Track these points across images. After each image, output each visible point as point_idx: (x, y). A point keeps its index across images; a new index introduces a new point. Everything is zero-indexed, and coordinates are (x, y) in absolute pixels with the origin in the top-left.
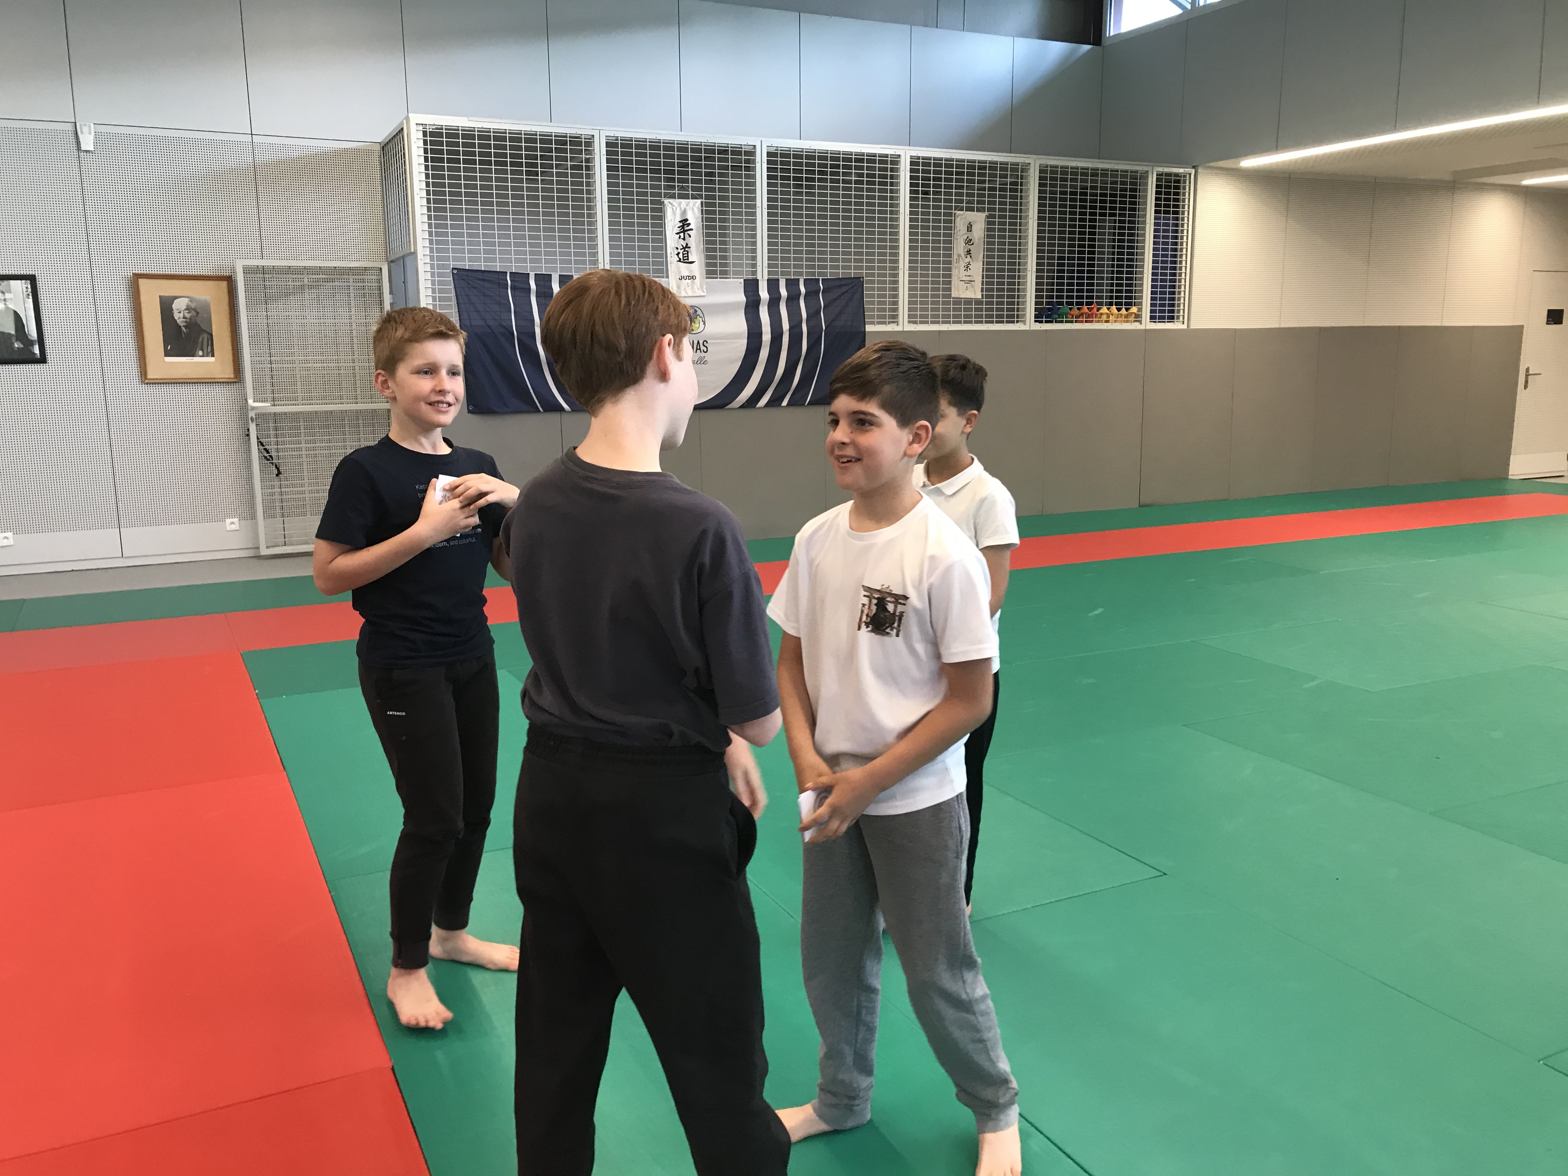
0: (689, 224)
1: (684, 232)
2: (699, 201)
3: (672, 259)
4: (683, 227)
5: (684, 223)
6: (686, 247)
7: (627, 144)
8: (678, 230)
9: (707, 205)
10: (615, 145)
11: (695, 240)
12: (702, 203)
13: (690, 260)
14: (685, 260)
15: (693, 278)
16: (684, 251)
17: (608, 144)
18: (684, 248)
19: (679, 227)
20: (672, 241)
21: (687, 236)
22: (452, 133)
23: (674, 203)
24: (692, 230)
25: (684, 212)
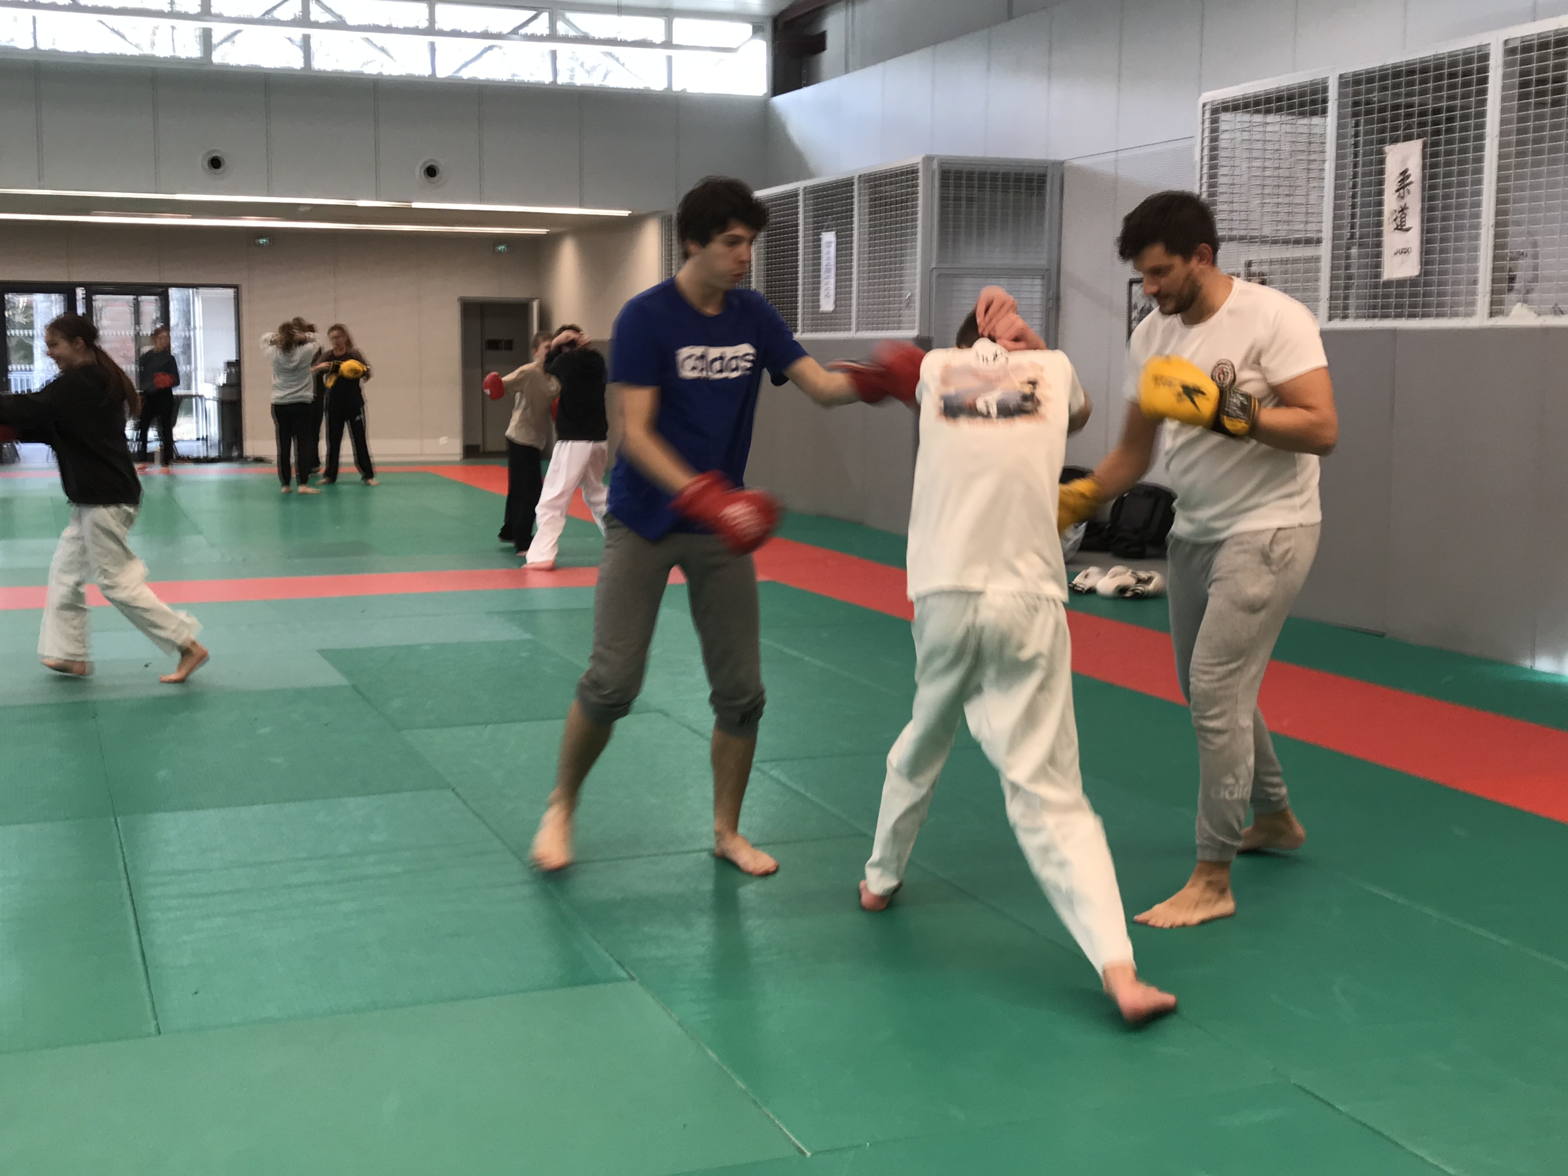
0: (1408, 177)
1: (1403, 188)
2: (1422, 142)
3: (1388, 227)
4: (1402, 180)
5: (1404, 175)
6: (1403, 210)
8: (1396, 188)
9: (1430, 144)
11: (1414, 200)
12: (1424, 143)
13: (1407, 227)
14: (1401, 228)
15: (1405, 251)
16: (1402, 214)
17: (1341, 85)
18: (1402, 210)
19: (1399, 182)
20: (1390, 202)
21: (1406, 192)
23: (1396, 151)
24: (1411, 183)
25: (1404, 161)
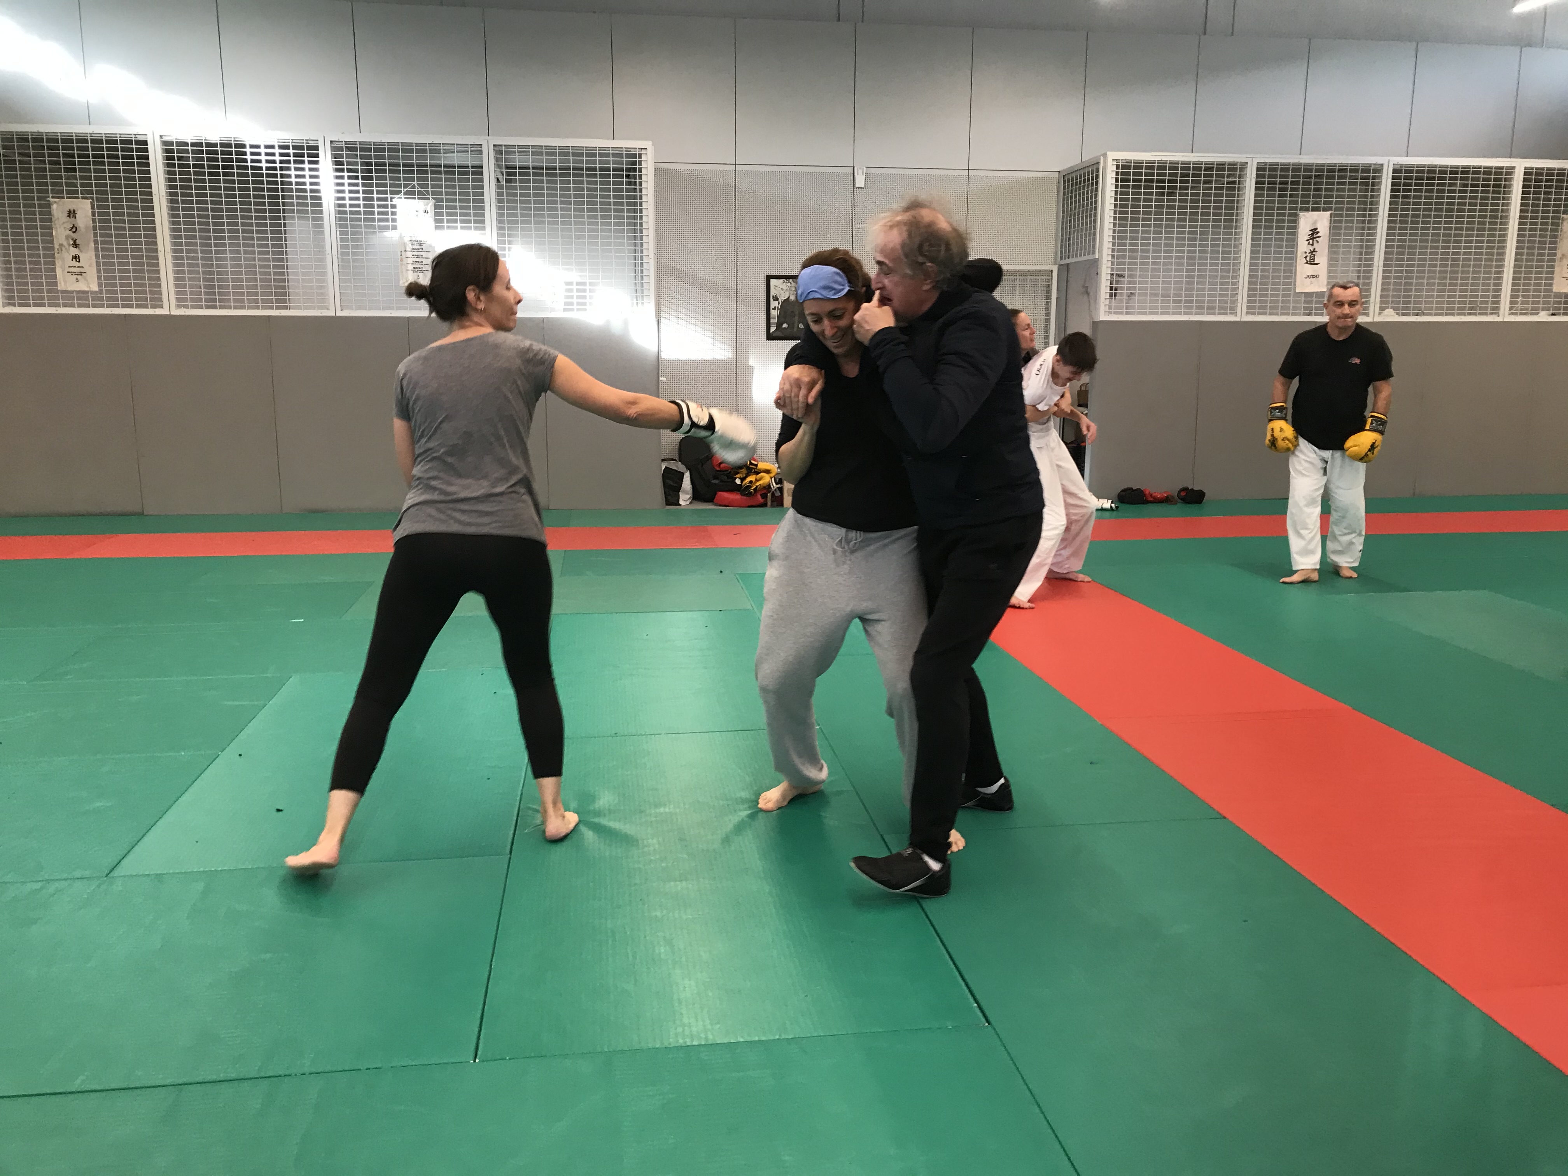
0: (1318, 232)
1: (1313, 239)
2: (1329, 213)
3: (1301, 261)
4: (1312, 234)
5: (1314, 231)
6: (1314, 252)
7: (1273, 167)
8: (1308, 237)
9: (1336, 215)
10: (1264, 169)
11: (1322, 246)
12: (1331, 214)
13: (1316, 262)
14: (1311, 262)
15: (1315, 277)
16: (1312, 255)
17: (1258, 169)
18: (1311, 252)
19: (1309, 235)
20: (1303, 247)
21: (1315, 242)
22: (1138, 165)
23: (1307, 216)
24: (1320, 237)
25: (1315, 222)
